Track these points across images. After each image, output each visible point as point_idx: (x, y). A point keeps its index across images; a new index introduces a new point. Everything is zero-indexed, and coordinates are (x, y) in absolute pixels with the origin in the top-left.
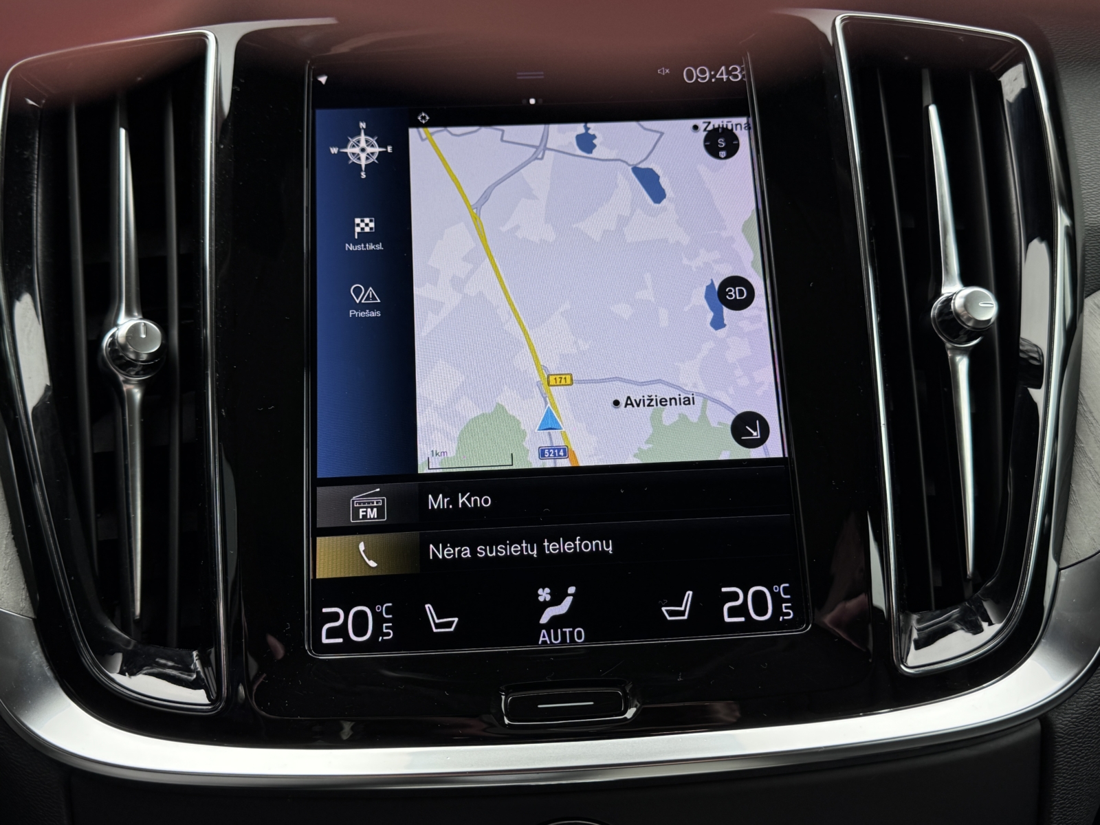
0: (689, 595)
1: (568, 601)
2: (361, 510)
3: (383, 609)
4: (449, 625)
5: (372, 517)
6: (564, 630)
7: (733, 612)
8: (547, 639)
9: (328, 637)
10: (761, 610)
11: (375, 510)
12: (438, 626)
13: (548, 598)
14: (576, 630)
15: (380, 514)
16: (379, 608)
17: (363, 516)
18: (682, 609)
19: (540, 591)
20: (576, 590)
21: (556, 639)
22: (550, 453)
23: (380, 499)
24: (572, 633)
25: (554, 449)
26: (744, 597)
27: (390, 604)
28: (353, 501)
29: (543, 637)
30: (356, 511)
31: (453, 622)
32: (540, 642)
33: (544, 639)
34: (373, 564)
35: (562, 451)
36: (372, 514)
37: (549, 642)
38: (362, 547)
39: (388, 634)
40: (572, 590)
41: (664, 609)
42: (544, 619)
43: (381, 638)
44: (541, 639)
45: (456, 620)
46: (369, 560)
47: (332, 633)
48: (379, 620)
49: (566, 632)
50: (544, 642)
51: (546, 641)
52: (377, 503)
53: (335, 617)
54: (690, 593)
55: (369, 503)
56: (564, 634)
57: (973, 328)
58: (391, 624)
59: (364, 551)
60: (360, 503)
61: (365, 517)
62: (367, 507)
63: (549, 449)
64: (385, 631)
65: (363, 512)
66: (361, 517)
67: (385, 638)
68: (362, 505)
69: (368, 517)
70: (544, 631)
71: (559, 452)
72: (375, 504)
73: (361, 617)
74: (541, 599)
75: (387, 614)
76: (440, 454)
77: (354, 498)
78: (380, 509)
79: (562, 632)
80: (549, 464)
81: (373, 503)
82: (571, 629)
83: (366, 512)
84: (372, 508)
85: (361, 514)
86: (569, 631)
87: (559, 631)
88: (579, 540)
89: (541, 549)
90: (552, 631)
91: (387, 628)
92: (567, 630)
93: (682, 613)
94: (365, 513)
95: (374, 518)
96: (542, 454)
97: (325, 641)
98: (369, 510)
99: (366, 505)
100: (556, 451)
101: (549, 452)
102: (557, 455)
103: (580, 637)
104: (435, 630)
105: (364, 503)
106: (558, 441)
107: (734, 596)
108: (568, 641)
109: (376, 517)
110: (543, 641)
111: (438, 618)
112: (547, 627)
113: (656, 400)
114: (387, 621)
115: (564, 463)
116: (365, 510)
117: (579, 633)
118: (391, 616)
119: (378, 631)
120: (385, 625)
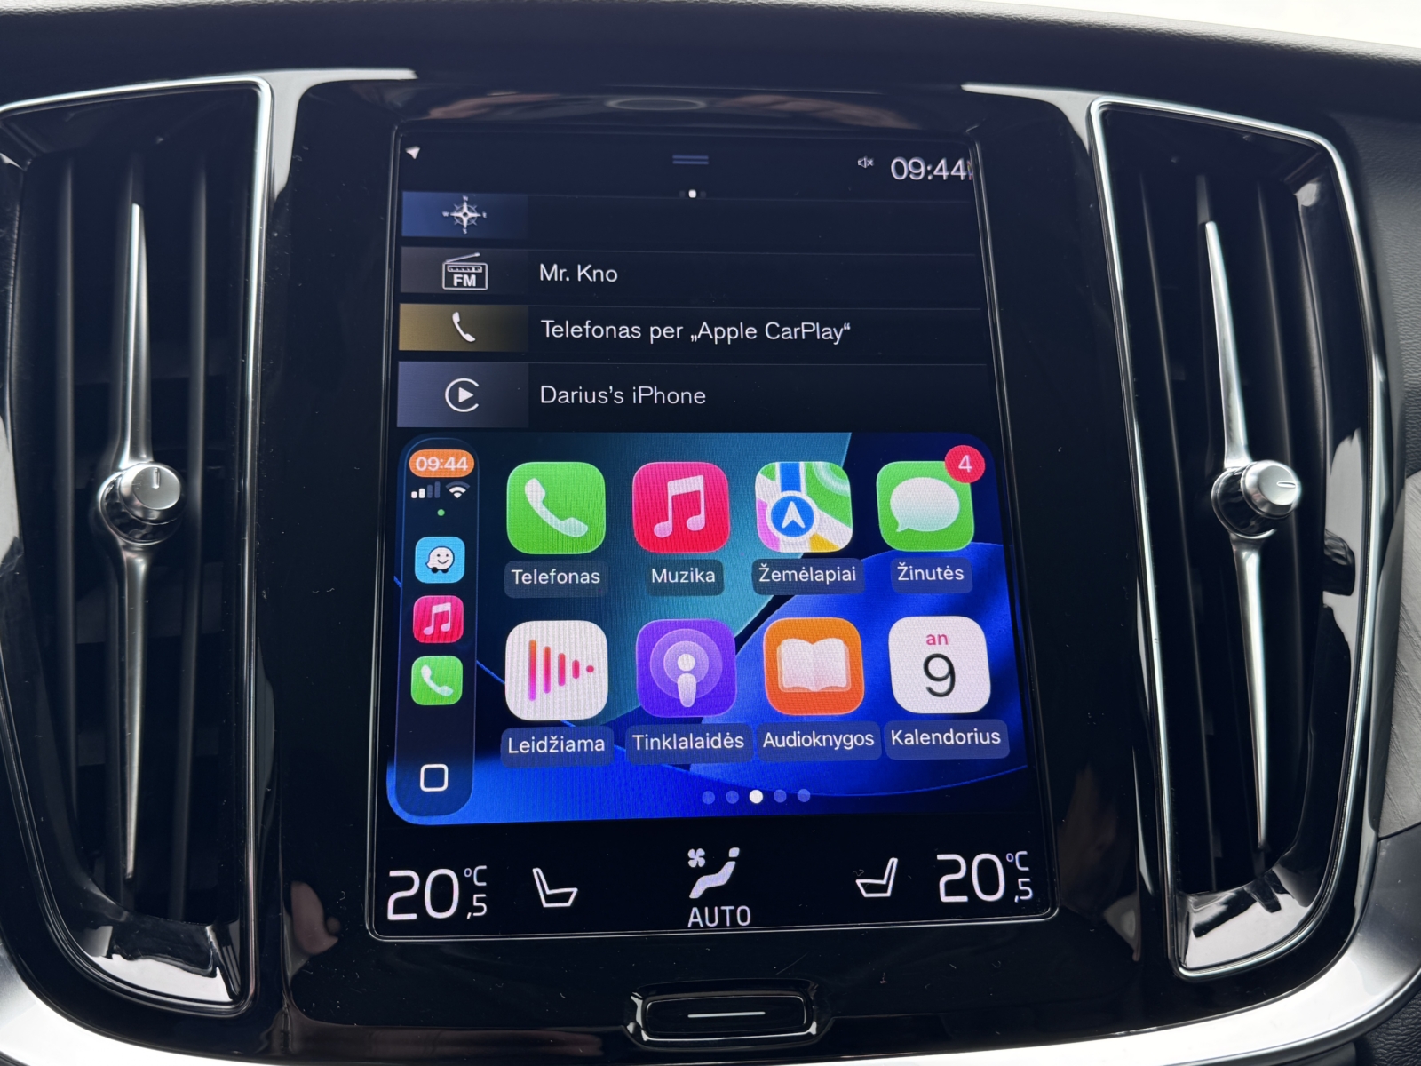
0: (893, 863)
1: (729, 868)
3: (473, 873)
4: (565, 897)
6: (723, 908)
7: (952, 888)
8: (699, 920)
9: (396, 912)
10: (990, 887)
12: (549, 899)
13: (702, 863)
14: (740, 908)
16: (468, 873)
18: (884, 882)
19: (691, 853)
20: (740, 853)
21: (712, 920)
24: (733, 913)
26: (967, 868)
27: (484, 867)
29: (695, 916)
31: (571, 893)
32: (690, 925)
33: (696, 920)
37: (701, 925)
39: (481, 909)
40: (734, 852)
41: (859, 882)
42: (696, 893)
43: (469, 915)
44: (692, 920)
45: (575, 891)
47: (401, 906)
48: (467, 888)
49: (725, 911)
50: (696, 925)
51: (698, 923)
53: (407, 883)
54: (894, 861)
56: (722, 913)
57: (1268, 514)
58: (484, 895)
64: (475, 904)
67: (475, 914)
70: (695, 909)
73: (442, 885)
74: (692, 864)
75: (479, 881)
79: (720, 911)
82: (732, 908)
86: (730, 910)
87: (716, 908)
90: (706, 909)
91: (479, 900)
92: (728, 908)
93: (883, 888)
97: (392, 916)
103: (744, 918)
104: (545, 905)
107: (954, 867)
108: (728, 924)
110: (693, 923)
111: (550, 888)
112: (700, 903)
114: (480, 890)
117: (744, 913)
118: (484, 884)
119: (465, 904)
120: (476, 896)
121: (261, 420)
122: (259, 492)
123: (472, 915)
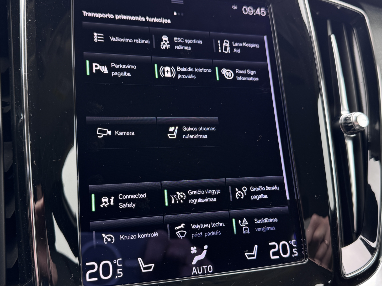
0: (256, 247)
3: (117, 262)
4: (150, 268)
6: (203, 267)
7: (275, 254)
8: (196, 272)
9: (90, 278)
10: (285, 252)
12: (145, 269)
13: (196, 251)
14: (209, 266)
16: (115, 262)
18: (253, 254)
19: (192, 248)
20: (208, 247)
21: (200, 271)
24: (207, 268)
26: (279, 247)
27: (121, 259)
29: (194, 271)
31: (151, 266)
32: (193, 274)
33: (194, 272)
37: (197, 273)
39: (120, 274)
41: (246, 254)
42: (194, 263)
43: (116, 277)
44: (193, 272)
45: (153, 265)
47: (91, 276)
48: (115, 267)
49: (204, 268)
50: (195, 273)
53: (93, 267)
54: (256, 246)
56: (203, 269)
58: (121, 269)
64: (118, 273)
67: (118, 277)
70: (194, 268)
73: (106, 267)
74: (192, 252)
75: (119, 264)
79: (202, 268)
82: (206, 266)
86: (206, 268)
87: (201, 267)
90: (198, 268)
91: (120, 271)
92: (205, 267)
93: (253, 256)
97: (88, 280)
103: (210, 270)
104: (143, 271)
107: (274, 247)
108: (205, 272)
111: (145, 265)
112: (196, 266)
114: (119, 268)
117: (210, 268)
118: (121, 265)
119: (115, 273)
120: (118, 270)
121: (28, 94)
122: (29, 122)
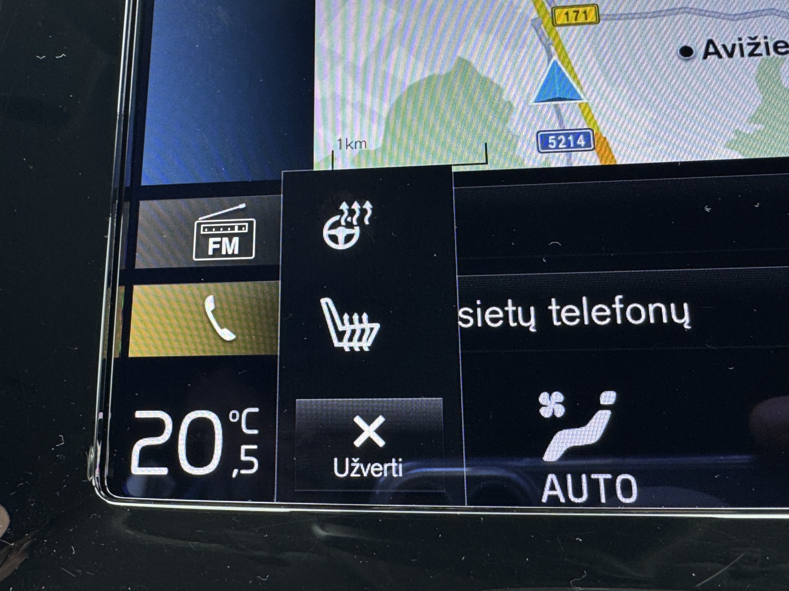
1: (600, 422)
2: (211, 240)
3: (241, 417)
5: (230, 252)
6: (594, 476)
8: (558, 492)
9: (141, 464)
11: (236, 240)
13: (560, 412)
14: (620, 478)
15: (245, 248)
16: (234, 416)
17: (214, 250)
19: (543, 398)
20: (618, 399)
21: (578, 493)
22: (559, 142)
23: (244, 221)
24: (610, 485)
25: (567, 135)
27: (256, 410)
28: (199, 225)
29: (552, 486)
30: (203, 240)
32: (544, 500)
33: (553, 493)
34: (227, 335)
35: (581, 137)
36: (231, 247)
37: (562, 500)
38: (210, 304)
39: (250, 465)
40: (608, 397)
43: (235, 473)
44: (547, 493)
46: (222, 328)
47: (149, 457)
48: (233, 435)
49: (597, 481)
50: (553, 500)
51: (556, 497)
52: (240, 228)
53: (156, 427)
55: (225, 228)
56: (594, 485)
58: (255, 447)
59: (213, 312)
60: (210, 229)
61: (217, 252)
62: (222, 236)
63: (557, 135)
64: (243, 458)
65: (215, 243)
66: (210, 252)
67: (243, 472)
68: (214, 232)
69: (224, 252)
70: (552, 477)
71: (576, 139)
72: (236, 231)
73: (201, 430)
74: (545, 413)
75: (249, 427)
76: (353, 145)
77: (201, 220)
78: (245, 240)
79: (589, 480)
80: (557, 161)
81: (233, 228)
82: (609, 476)
83: (220, 243)
84: (230, 237)
85: (211, 247)
86: (606, 480)
87: (584, 477)
88: (621, 301)
89: (544, 317)
90: (569, 477)
91: (248, 453)
92: (602, 477)
94: (218, 246)
95: (233, 255)
96: (543, 142)
97: (136, 470)
98: (225, 240)
99: (221, 232)
100: (571, 138)
101: (556, 139)
102: (572, 145)
103: (627, 493)
105: (218, 229)
106: (574, 120)
108: (603, 500)
109: (236, 252)
110: (550, 497)
112: (559, 470)
113: (767, 44)
114: (249, 440)
115: (587, 159)
116: (218, 239)
117: (626, 485)
118: (255, 432)
119: (231, 458)
120: (244, 448)
123: (239, 472)
